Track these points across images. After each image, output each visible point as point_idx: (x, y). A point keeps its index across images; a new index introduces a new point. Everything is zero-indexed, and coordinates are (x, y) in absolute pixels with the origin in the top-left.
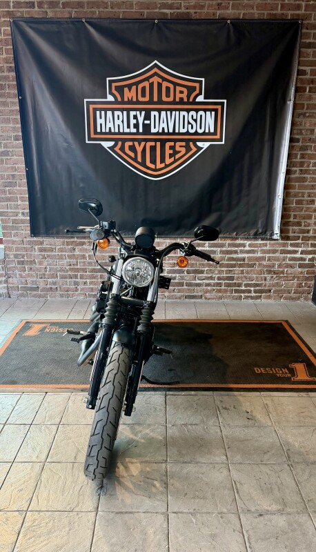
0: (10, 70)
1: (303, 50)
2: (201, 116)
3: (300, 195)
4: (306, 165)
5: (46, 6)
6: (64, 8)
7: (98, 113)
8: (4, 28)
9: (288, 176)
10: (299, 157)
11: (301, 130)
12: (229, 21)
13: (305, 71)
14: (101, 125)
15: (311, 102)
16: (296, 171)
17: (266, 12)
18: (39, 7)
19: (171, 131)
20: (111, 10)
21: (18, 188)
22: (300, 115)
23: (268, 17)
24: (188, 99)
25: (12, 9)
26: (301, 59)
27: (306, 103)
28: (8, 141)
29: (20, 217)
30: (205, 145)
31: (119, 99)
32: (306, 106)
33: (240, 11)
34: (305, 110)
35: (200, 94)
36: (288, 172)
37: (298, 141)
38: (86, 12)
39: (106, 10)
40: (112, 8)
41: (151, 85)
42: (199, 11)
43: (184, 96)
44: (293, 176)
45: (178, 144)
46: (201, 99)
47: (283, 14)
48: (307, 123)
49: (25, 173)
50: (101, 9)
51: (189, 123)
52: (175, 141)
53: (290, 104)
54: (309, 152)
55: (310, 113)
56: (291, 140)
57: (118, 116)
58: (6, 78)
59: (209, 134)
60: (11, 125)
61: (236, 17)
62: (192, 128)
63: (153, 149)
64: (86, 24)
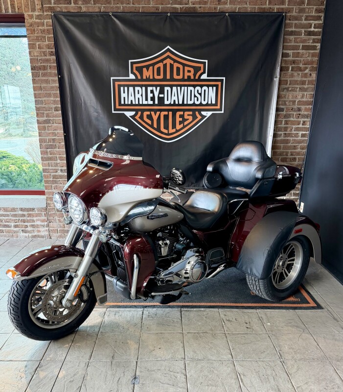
0: (51, 54)
1: (286, 37)
2: (205, 90)
3: (285, 154)
4: (289, 129)
5: (80, 3)
6: (95, 4)
7: (122, 88)
8: (47, 20)
9: (274, 139)
10: (283, 123)
11: (285, 101)
12: (227, 14)
13: (288, 53)
14: (124, 98)
15: (293, 79)
16: (281, 134)
17: (257, 7)
18: (75, 3)
19: (181, 102)
20: (132, 5)
21: (57, 150)
22: (284, 89)
23: (258, 11)
24: (195, 77)
25: (53, 5)
26: (285, 44)
27: (289, 79)
28: (51, 112)
29: (59, 173)
30: (208, 114)
31: (139, 77)
32: (289, 82)
33: (236, 6)
34: (288, 86)
35: (204, 72)
36: (275, 135)
37: (282, 110)
38: (112, 7)
39: (128, 5)
40: (133, 4)
41: (165, 66)
42: (203, 6)
43: (191, 74)
44: (279, 139)
45: (186, 113)
46: (204, 76)
47: (270, 8)
48: (290, 96)
49: (63, 138)
50: (124, 5)
51: (195, 96)
52: (184, 110)
53: (276, 80)
54: (292, 119)
55: (293, 87)
56: (277, 110)
57: (138, 91)
58: (47, 61)
59: (212, 105)
60: (52, 99)
61: (233, 10)
62: (198, 100)
63: (166, 117)
64: (113, 17)
